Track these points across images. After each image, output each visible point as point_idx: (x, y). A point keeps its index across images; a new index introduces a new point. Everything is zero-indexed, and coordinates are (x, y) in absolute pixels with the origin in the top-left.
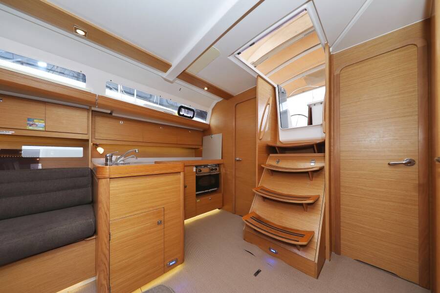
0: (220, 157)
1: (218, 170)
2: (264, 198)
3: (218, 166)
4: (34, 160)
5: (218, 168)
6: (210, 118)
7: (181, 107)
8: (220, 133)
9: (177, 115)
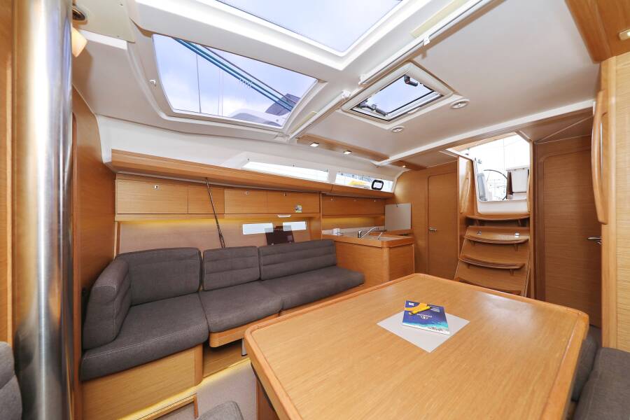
0: (408, 227)
2: (469, 265)
4: (290, 233)
6: (394, 187)
7: (375, 181)
8: (408, 202)
9: (371, 189)
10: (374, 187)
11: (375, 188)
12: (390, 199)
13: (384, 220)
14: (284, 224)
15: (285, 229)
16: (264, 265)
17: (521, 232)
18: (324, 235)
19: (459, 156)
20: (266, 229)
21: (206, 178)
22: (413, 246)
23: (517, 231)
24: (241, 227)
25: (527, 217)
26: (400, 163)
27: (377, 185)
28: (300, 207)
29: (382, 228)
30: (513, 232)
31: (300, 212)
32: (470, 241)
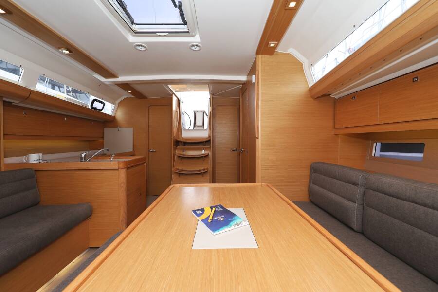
6: (115, 110)
7: (95, 100)
8: (129, 126)
9: (90, 107)
10: (94, 106)
11: (96, 108)
12: (110, 121)
13: (102, 144)
17: (206, 149)
19: (174, 93)
22: (145, 164)
23: (203, 149)
25: (209, 139)
26: (126, 86)
27: (98, 105)
30: (201, 150)
32: (178, 156)
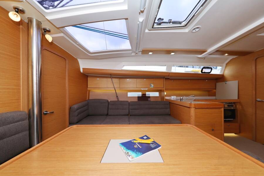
0: (236, 97)
1: (234, 106)
3: (234, 104)
4: (149, 97)
5: (234, 105)
6: (223, 70)
7: (203, 68)
8: (235, 80)
9: (201, 73)
10: (203, 71)
11: (205, 72)
12: (220, 78)
13: (215, 93)
14: (147, 93)
15: (147, 95)
16: (131, 109)
18: (166, 99)
20: (138, 95)
21: (111, 75)
24: (127, 93)
27: (206, 70)
28: (152, 85)
29: (213, 98)
31: (153, 87)
